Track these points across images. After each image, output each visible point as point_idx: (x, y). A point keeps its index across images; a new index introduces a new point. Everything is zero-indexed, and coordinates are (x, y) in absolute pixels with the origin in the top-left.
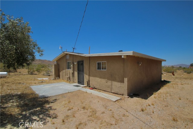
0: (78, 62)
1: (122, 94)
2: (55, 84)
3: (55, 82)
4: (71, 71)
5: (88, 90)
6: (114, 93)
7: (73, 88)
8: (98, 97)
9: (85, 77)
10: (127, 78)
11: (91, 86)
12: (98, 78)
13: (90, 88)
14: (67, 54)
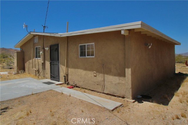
0: (51, 47)
1: (122, 96)
2: (14, 80)
3: (16, 77)
4: (40, 60)
5: (66, 90)
6: (107, 94)
7: (42, 87)
8: (82, 102)
9: (60, 69)
10: (130, 69)
11: (71, 83)
12: (82, 70)
13: (69, 86)
14: (34, 36)
